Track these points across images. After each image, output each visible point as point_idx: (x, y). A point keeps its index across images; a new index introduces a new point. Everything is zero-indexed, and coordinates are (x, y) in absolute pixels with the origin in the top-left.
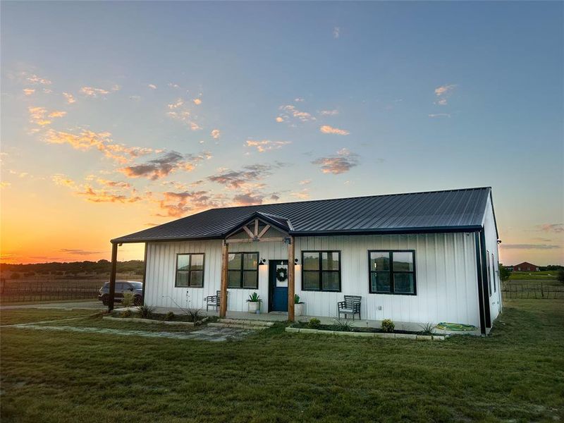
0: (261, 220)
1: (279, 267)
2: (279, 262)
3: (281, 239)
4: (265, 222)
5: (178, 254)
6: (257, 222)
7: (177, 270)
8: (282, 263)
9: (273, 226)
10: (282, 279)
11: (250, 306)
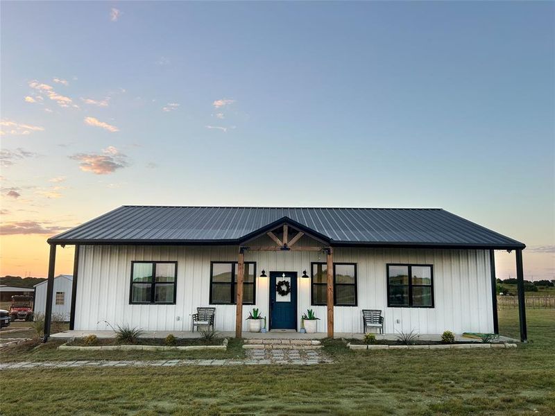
0: (291, 226)
1: (278, 280)
2: (279, 274)
3: (318, 249)
4: (296, 229)
5: (133, 262)
6: (286, 228)
7: (132, 283)
8: (284, 275)
9: (307, 234)
10: (283, 293)
11: (252, 324)
